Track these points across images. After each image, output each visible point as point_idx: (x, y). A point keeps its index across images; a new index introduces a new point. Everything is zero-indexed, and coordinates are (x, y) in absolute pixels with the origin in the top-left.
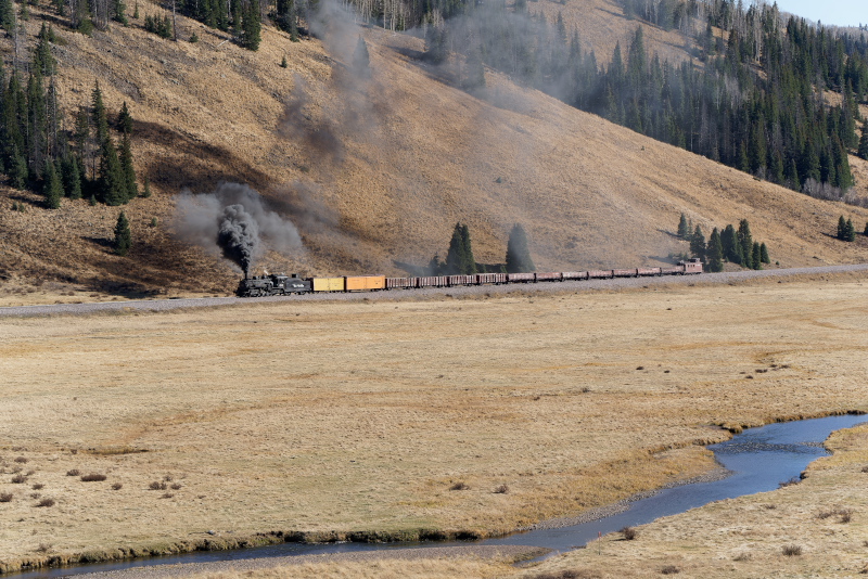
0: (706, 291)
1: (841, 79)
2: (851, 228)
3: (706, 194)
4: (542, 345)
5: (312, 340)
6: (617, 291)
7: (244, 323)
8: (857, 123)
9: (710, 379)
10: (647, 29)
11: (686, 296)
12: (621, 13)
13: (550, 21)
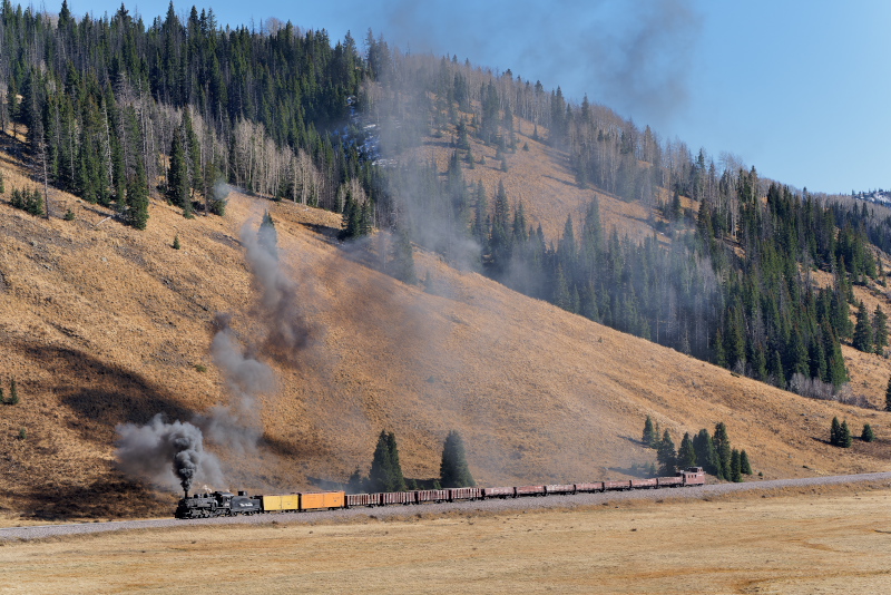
0: (677, 508)
1: (832, 256)
2: (846, 431)
3: (675, 393)
4: (484, 574)
5: (211, 572)
6: (572, 509)
7: (130, 553)
8: (851, 307)
10: (604, 200)
11: (653, 515)
12: (573, 181)
13: (490, 192)
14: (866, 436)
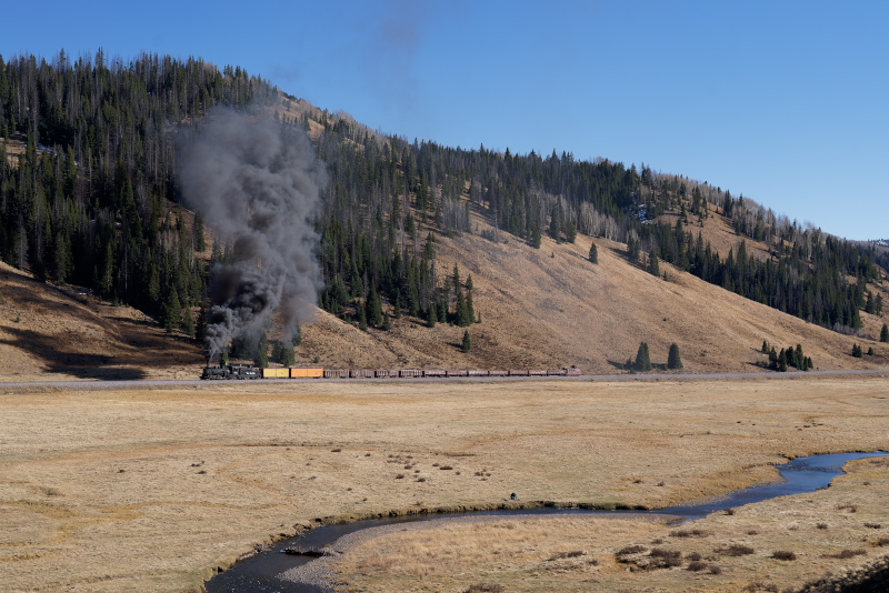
0: (777, 382)
1: (857, 269)
2: (860, 350)
3: (778, 330)
4: (686, 408)
5: (563, 400)
7: (528, 390)
8: (865, 293)
9: (777, 430)
10: (748, 241)
11: (766, 384)
12: (733, 232)
13: (695, 237)
14: (870, 352)
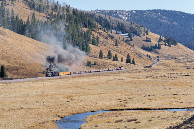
0: (53, 81)
1: (87, 24)
2: (91, 63)
4: (10, 96)
6: (30, 81)
8: (91, 36)
9: (55, 104)
10: (36, 13)
11: (48, 82)
12: (29, 8)
13: (10, 11)
14: (95, 64)
